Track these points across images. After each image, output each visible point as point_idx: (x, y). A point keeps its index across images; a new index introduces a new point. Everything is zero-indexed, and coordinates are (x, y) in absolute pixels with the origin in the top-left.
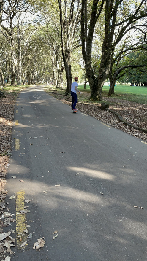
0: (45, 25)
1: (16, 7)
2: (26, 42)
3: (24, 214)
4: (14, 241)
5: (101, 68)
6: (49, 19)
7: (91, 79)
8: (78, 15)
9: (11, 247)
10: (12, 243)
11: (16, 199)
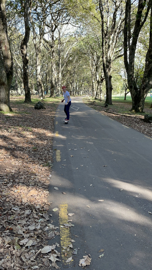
0: (86, 36)
1: (58, 20)
2: (66, 54)
3: (68, 228)
4: (59, 256)
5: (145, 79)
6: (91, 30)
7: (133, 89)
8: (121, 24)
9: (56, 261)
10: (57, 257)
11: (59, 212)
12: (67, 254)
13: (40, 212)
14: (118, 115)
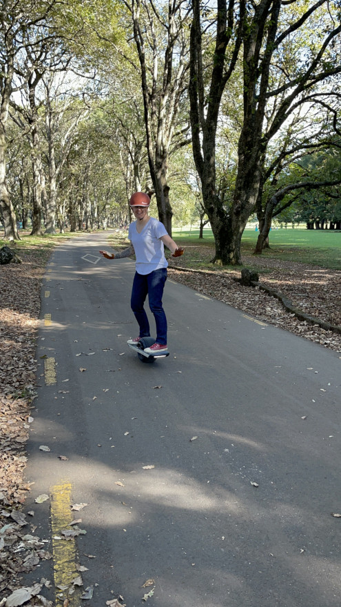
0: (108, 99)
1: (42, 61)
2: (66, 137)
3: (73, 539)
5: (239, 192)
6: (117, 85)
7: (215, 215)
8: (183, 74)
11: (52, 502)
12: (69, 602)
13: (4, 509)
14: (187, 271)
